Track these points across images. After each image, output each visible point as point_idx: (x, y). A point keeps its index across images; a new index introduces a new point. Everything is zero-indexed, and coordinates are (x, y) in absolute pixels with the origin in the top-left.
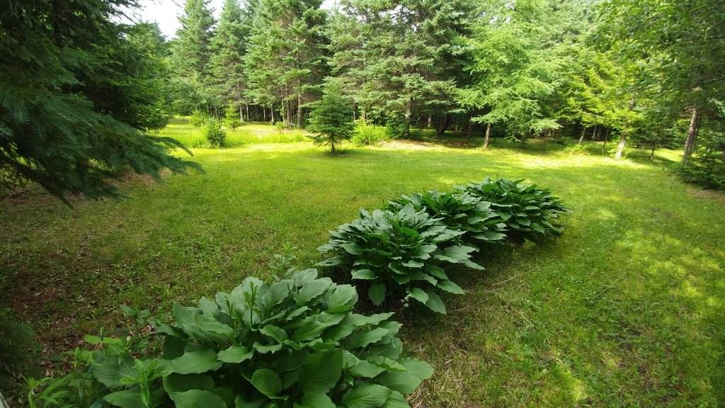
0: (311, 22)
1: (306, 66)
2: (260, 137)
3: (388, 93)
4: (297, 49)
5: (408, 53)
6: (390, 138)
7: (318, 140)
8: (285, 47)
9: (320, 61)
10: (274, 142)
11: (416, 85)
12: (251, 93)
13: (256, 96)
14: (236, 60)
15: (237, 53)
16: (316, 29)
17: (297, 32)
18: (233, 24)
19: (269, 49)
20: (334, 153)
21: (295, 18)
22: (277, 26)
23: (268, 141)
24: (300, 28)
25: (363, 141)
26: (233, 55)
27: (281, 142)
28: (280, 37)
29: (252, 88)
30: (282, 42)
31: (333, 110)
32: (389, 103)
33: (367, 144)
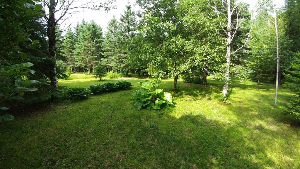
0: (97, 42)
1: (96, 55)
2: (79, 77)
3: (119, 64)
4: (92, 50)
5: (125, 53)
6: (122, 76)
7: (96, 77)
8: (88, 49)
9: (100, 54)
10: (83, 78)
11: (126, 62)
12: (76, 63)
13: (78, 64)
14: (71, 52)
15: (71, 49)
16: (98, 45)
17: (92, 46)
18: (70, 40)
19: (83, 50)
20: (101, 80)
21: (92, 41)
22: (86, 43)
23: (81, 78)
24: (93, 44)
25: (111, 77)
26: (69, 50)
27: (85, 78)
28: (87, 47)
29: (76, 61)
30: (87, 48)
31: (100, 69)
32: (119, 66)
33: (113, 78)
